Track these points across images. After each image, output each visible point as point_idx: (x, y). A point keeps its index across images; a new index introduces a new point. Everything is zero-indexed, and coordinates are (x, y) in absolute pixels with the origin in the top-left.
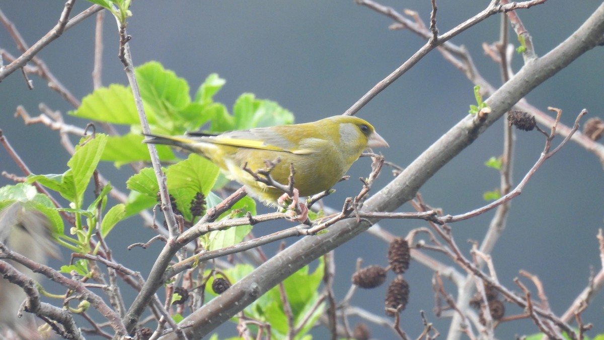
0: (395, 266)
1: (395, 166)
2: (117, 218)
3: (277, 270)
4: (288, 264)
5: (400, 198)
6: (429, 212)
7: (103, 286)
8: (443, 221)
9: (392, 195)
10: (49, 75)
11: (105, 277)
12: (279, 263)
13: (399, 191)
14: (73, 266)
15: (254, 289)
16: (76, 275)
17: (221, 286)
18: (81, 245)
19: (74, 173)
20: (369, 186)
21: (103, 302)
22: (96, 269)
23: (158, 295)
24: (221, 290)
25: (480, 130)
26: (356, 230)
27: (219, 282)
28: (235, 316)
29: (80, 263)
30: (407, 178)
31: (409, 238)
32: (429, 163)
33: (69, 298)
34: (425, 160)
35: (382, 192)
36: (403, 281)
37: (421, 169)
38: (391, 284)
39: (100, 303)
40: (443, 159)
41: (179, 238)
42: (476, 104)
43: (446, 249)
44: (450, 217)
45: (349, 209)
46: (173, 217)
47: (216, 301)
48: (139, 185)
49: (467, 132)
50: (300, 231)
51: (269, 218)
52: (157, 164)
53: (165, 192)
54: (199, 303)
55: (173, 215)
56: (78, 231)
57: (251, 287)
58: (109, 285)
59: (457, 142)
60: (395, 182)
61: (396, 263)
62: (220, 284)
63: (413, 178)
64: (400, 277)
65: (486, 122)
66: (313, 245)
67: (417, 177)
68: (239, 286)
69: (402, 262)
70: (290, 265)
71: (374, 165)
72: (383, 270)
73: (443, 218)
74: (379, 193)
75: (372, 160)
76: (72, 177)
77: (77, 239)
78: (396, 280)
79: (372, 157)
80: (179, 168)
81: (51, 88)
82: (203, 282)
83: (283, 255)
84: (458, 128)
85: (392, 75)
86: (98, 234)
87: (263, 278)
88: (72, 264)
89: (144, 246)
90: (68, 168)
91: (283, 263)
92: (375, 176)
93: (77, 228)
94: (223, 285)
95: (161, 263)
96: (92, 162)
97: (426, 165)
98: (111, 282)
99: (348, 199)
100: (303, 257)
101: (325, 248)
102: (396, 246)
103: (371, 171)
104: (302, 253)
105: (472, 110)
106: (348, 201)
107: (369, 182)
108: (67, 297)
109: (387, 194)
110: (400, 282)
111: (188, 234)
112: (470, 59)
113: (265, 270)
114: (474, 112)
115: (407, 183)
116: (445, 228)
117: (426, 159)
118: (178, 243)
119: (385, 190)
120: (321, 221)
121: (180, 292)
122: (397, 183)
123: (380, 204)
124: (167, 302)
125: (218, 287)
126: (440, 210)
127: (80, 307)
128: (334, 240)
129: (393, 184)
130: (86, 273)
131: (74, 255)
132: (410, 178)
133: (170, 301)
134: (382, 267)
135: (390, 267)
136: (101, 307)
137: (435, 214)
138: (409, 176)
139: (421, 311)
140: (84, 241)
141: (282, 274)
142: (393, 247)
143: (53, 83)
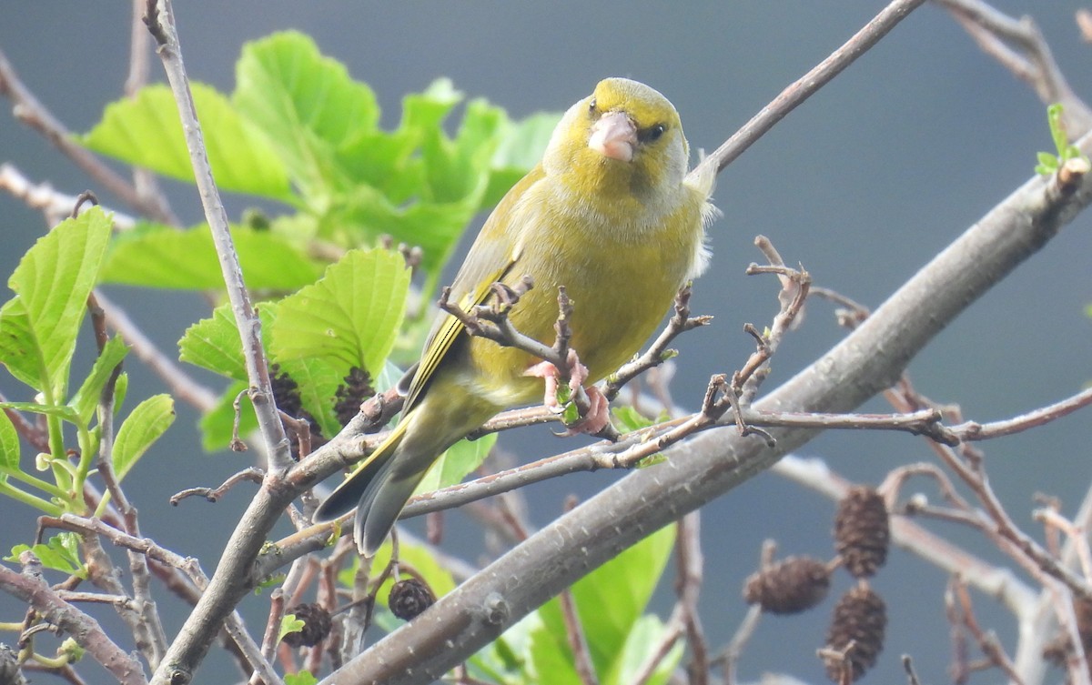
0: (852, 557)
1: (841, 298)
2: (154, 431)
3: (551, 562)
4: (579, 546)
5: (860, 383)
6: (923, 414)
7: (117, 599)
8: (958, 436)
9: (842, 378)
10: (17, 87)
11: (121, 576)
12: (558, 544)
13: (859, 366)
14: (43, 546)
15: (493, 609)
16: (32, 563)
17: (411, 599)
18: (64, 497)
19: (30, 310)
20: (773, 347)
21: (100, 630)
22: (98, 557)
23: (242, 615)
24: (411, 608)
25: (1062, 215)
26: (749, 462)
27: (404, 590)
28: (445, 677)
29: (59, 541)
30: (880, 333)
31: (888, 488)
32: (933, 296)
33: (31, 630)
34: (923, 291)
35: (816, 368)
36: (871, 595)
37: (915, 311)
38: (840, 602)
39: (94, 633)
40: (971, 287)
41: (290, 474)
42: (1052, 149)
43: (981, 517)
44: (973, 427)
45: (719, 402)
46: (276, 420)
47: (398, 637)
48: (211, 347)
49: (1030, 220)
50: (597, 457)
51: (514, 422)
52: (237, 289)
53: (257, 357)
54: (357, 644)
55: (277, 414)
56: (55, 461)
57: (485, 604)
58: (132, 595)
59: (1005, 244)
60: (849, 345)
61: (855, 551)
62: (407, 594)
63: (894, 333)
64: (864, 585)
65: (1078, 194)
66: (643, 499)
67: (905, 330)
68: (458, 599)
69: (872, 549)
70: (584, 549)
71: (786, 295)
72: (821, 570)
73: (958, 429)
74: (810, 370)
75: (781, 282)
76: (24, 319)
77: (53, 481)
78: (854, 594)
79: (779, 275)
80: (304, 304)
81: (22, 119)
82: (368, 591)
83: (569, 523)
84: (1008, 210)
85: (823, 66)
86: (104, 469)
87: (515, 582)
88: (40, 542)
89: (211, 496)
90: (11, 294)
91: (567, 544)
92: (786, 323)
93: (52, 456)
94: (416, 596)
95: (247, 536)
96: (74, 281)
97: (928, 303)
98: (136, 590)
99: (715, 377)
100: (617, 529)
101: (673, 507)
102: (855, 507)
103: (777, 309)
104: (613, 518)
105: (1042, 164)
106: (717, 384)
107: (771, 338)
108: (28, 626)
109: (830, 372)
110: (864, 597)
111: (314, 464)
112: (1045, 49)
113: (522, 562)
114: (1048, 170)
115: (880, 347)
116: (967, 455)
117: (928, 286)
118: (289, 487)
119: (823, 363)
120: (649, 433)
121: (310, 614)
122: (855, 347)
123: (812, 398)
124: (267, 635)
125: (403, 601)
126: (955, 408)
127: (62, 653)
128: (693, 486)
129: (846, 349)
130: (75, 567)
131: (43, 521)
132: (887, 333)
133: (275, 632)
134: (820, 562)
135: (838, 559)
136: (94, 642)
137: (936, 418)
138: (885, 327)
139: (904, 657)
140: (68, 486)
141: (564, 572)
142: (847, 511)
143: (27, 106)
